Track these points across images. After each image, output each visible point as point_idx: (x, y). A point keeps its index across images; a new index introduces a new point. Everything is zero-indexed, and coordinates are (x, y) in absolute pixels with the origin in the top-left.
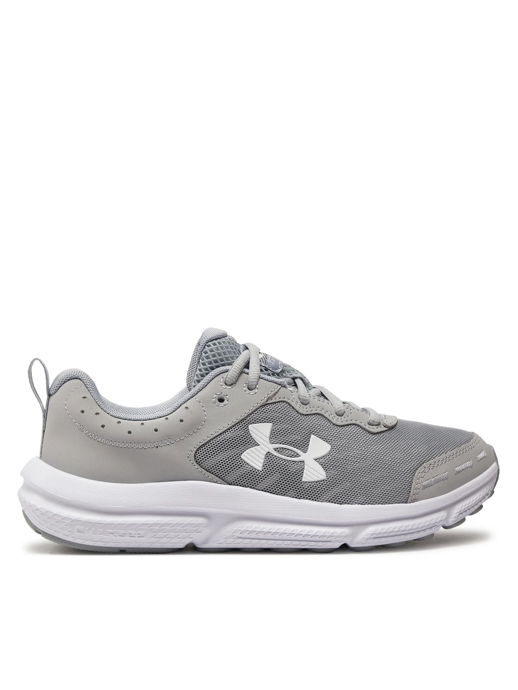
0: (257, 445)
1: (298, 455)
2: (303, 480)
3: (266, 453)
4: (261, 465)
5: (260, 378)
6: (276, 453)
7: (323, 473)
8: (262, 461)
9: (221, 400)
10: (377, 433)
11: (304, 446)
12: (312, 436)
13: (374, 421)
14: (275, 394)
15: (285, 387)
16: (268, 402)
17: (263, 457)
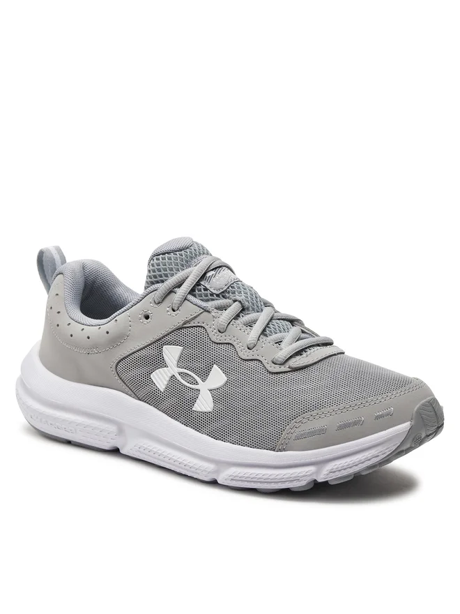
0: (166, 366)
1: (197, 383)
2: (194, 409)
3: (170, 375)
4: (164, 387)
5: (185, 299)
6: (179, 378)
7: (211, 405)
8: (166, 383)
9: (147, 317)
10: (277, 373)
11: (204, 375)
12: (215, 366)
13: (277, 360)
14: (193, 319)
15: (209, 312)
16: (185, 326)
17: (168, 379)
